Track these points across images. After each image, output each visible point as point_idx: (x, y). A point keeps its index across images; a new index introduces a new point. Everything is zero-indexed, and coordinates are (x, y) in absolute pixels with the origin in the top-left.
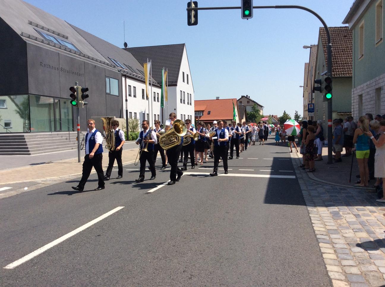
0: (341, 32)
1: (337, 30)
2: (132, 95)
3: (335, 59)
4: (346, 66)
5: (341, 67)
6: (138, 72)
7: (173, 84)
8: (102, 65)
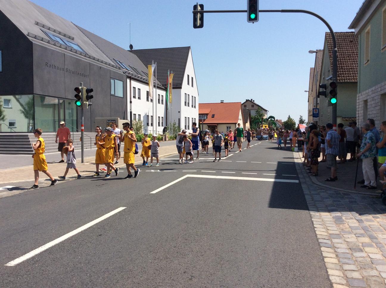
0: (347, 37)
1: (343, 35)
2: (137, 97)
3: (341, 64)
4: (352, 71)
5: (347, 73)
6: (143, 74)
7: (177, 86)
8: (107, 67)
